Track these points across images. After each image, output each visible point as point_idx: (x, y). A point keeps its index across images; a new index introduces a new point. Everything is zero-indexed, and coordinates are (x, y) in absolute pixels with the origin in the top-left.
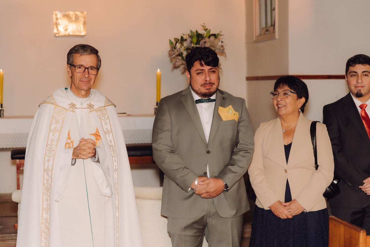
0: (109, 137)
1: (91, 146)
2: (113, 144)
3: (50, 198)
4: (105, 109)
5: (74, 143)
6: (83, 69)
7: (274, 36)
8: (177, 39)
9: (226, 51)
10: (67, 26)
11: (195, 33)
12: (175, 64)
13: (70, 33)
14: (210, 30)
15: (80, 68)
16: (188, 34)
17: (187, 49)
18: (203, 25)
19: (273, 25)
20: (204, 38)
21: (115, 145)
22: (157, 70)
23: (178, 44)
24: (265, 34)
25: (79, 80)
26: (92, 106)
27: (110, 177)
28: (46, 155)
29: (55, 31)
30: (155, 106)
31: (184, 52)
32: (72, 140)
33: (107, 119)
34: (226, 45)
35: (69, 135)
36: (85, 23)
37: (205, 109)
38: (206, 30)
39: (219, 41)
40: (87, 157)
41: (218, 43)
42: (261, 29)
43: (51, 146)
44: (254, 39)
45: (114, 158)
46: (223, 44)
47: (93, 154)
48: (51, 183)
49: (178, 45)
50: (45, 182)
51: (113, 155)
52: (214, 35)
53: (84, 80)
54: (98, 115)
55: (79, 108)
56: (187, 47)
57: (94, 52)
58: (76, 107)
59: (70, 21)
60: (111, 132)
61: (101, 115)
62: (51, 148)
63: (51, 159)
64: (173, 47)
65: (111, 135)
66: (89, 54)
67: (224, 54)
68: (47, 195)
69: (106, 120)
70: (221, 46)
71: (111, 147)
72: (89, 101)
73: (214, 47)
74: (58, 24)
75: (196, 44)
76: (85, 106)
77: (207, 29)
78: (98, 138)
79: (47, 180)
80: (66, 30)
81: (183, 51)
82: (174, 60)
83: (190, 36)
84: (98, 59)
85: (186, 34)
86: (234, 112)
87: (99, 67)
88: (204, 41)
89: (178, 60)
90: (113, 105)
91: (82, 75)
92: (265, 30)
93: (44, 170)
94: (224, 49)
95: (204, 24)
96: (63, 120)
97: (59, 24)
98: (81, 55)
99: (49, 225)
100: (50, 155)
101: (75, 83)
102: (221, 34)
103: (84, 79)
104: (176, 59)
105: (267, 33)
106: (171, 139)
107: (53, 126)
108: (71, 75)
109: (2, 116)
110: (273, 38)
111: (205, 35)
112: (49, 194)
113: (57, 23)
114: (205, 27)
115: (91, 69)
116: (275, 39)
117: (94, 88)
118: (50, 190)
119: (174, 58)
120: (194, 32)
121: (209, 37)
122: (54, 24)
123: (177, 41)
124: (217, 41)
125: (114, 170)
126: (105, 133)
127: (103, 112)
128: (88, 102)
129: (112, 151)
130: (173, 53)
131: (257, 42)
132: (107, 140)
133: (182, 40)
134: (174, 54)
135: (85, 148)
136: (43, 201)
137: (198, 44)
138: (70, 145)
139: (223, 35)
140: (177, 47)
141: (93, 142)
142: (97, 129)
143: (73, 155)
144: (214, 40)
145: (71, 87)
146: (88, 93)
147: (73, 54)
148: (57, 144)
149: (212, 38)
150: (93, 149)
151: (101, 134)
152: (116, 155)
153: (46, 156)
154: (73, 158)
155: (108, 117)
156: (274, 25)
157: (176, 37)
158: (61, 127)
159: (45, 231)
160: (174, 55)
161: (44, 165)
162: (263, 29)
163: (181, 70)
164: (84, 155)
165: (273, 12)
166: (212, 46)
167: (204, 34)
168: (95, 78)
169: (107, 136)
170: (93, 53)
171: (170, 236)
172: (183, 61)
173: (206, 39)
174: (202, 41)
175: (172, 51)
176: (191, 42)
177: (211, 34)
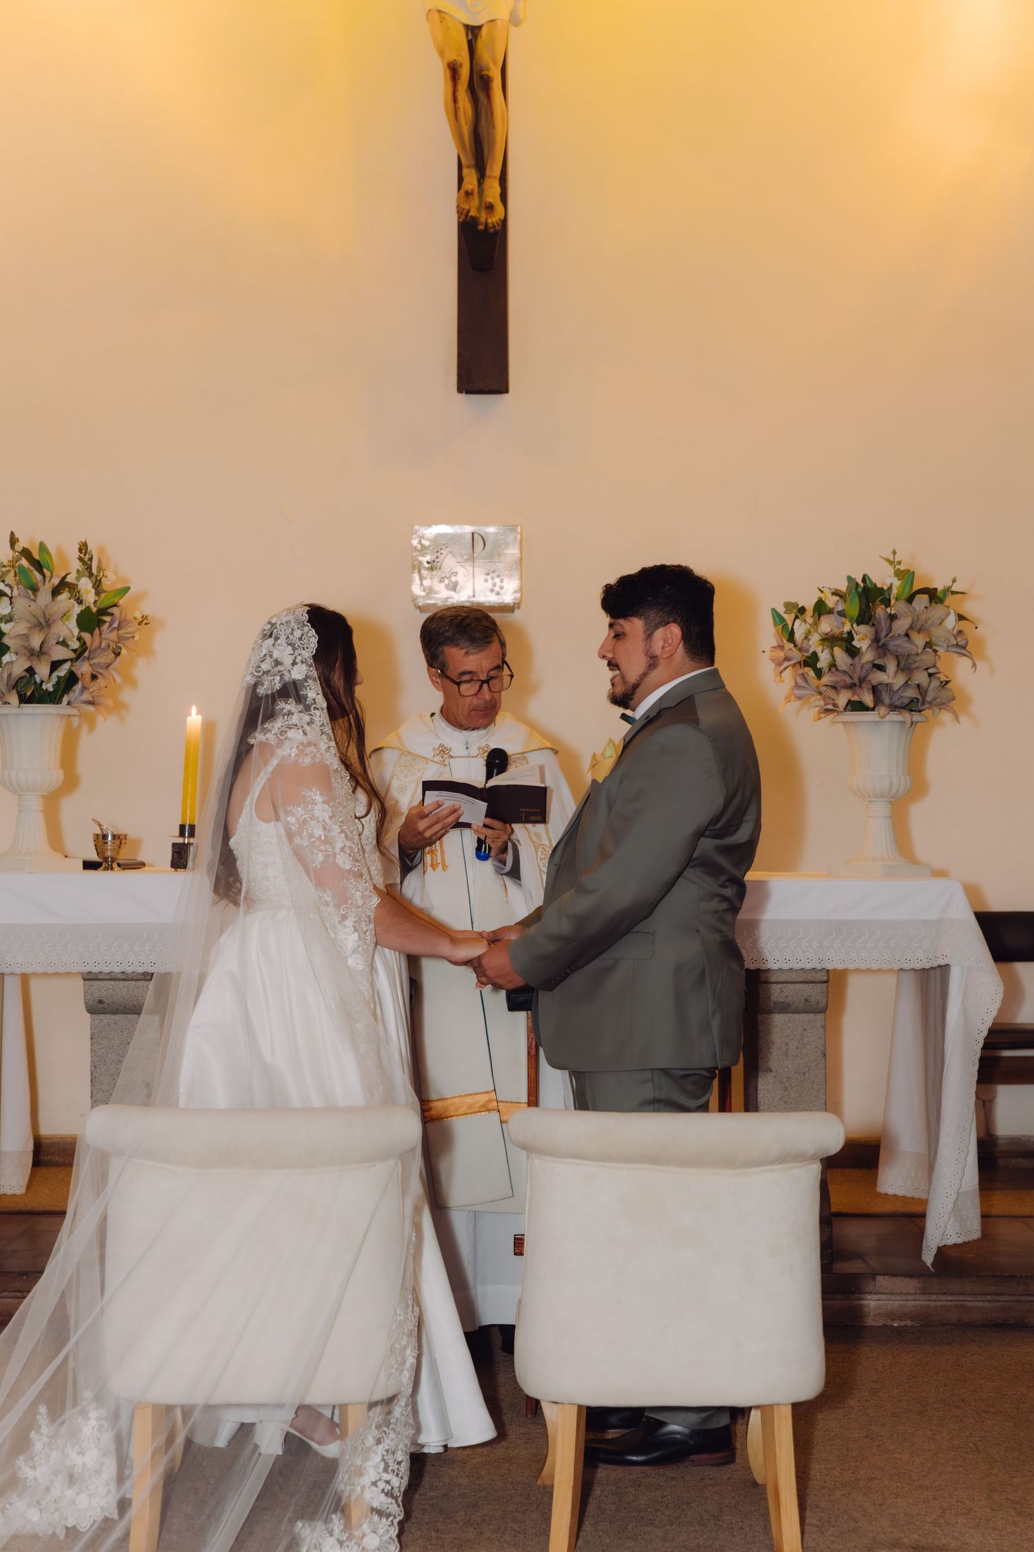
2: (545, 841)
4: (525, 759)
6: (478, 684)
8: (800, 605)
9: (973, 648)
11: (861, 583)
14: (915, 575)
16: (840, 588)
18: (890, 558)
20: (891, 602)
23: (798, 624)
31: (823, 650)
34: (976, 627)
38: (899, 574)
39: (949, 614)
41: (945, 619)
46: (962, 622)
49: (801, 629)
52: (931, 593)
55: (459, 757)
58: (451, 752)
64: (784, 636)
67: (968, 660)
70: (955, 630)
71: (540, 849)
72: (484, 740)
73: (928, 633)
75: (860, 623)
77: (906, 571)
81: (819, 650)
83: (843, 593)
85: (833, 590)
88: (891, 611)
89: (799, 680)
90: (547, 748)
95: (894, 553)
96: (417, 785)
98: (467, 653)
102: (955, 587)
111: (895, 591)
114: (899, 563)
119: (787, 672)
120: (857, 581)
121: (910, 600)
123: (800, 613)
124: (938, 610)
127: (518, 765)
128: (482, 743)
129: (542, 859)
130: (783, 653)
133: (820, 611)
137: (866, 624)
139: (962, 593)
140: (795, 634)
144: (929, 607)
145: (442, 711)
149: (922, 601)
157: (797, 602)
158: (411, 802)
160: (786, 663)
166: (921, 630)
167: (890, 588)
172: (818, 681)
173: (897, 607)
174: (880, 612)
175: (781, 647)
176: (842, 614)
177: (915, 588)
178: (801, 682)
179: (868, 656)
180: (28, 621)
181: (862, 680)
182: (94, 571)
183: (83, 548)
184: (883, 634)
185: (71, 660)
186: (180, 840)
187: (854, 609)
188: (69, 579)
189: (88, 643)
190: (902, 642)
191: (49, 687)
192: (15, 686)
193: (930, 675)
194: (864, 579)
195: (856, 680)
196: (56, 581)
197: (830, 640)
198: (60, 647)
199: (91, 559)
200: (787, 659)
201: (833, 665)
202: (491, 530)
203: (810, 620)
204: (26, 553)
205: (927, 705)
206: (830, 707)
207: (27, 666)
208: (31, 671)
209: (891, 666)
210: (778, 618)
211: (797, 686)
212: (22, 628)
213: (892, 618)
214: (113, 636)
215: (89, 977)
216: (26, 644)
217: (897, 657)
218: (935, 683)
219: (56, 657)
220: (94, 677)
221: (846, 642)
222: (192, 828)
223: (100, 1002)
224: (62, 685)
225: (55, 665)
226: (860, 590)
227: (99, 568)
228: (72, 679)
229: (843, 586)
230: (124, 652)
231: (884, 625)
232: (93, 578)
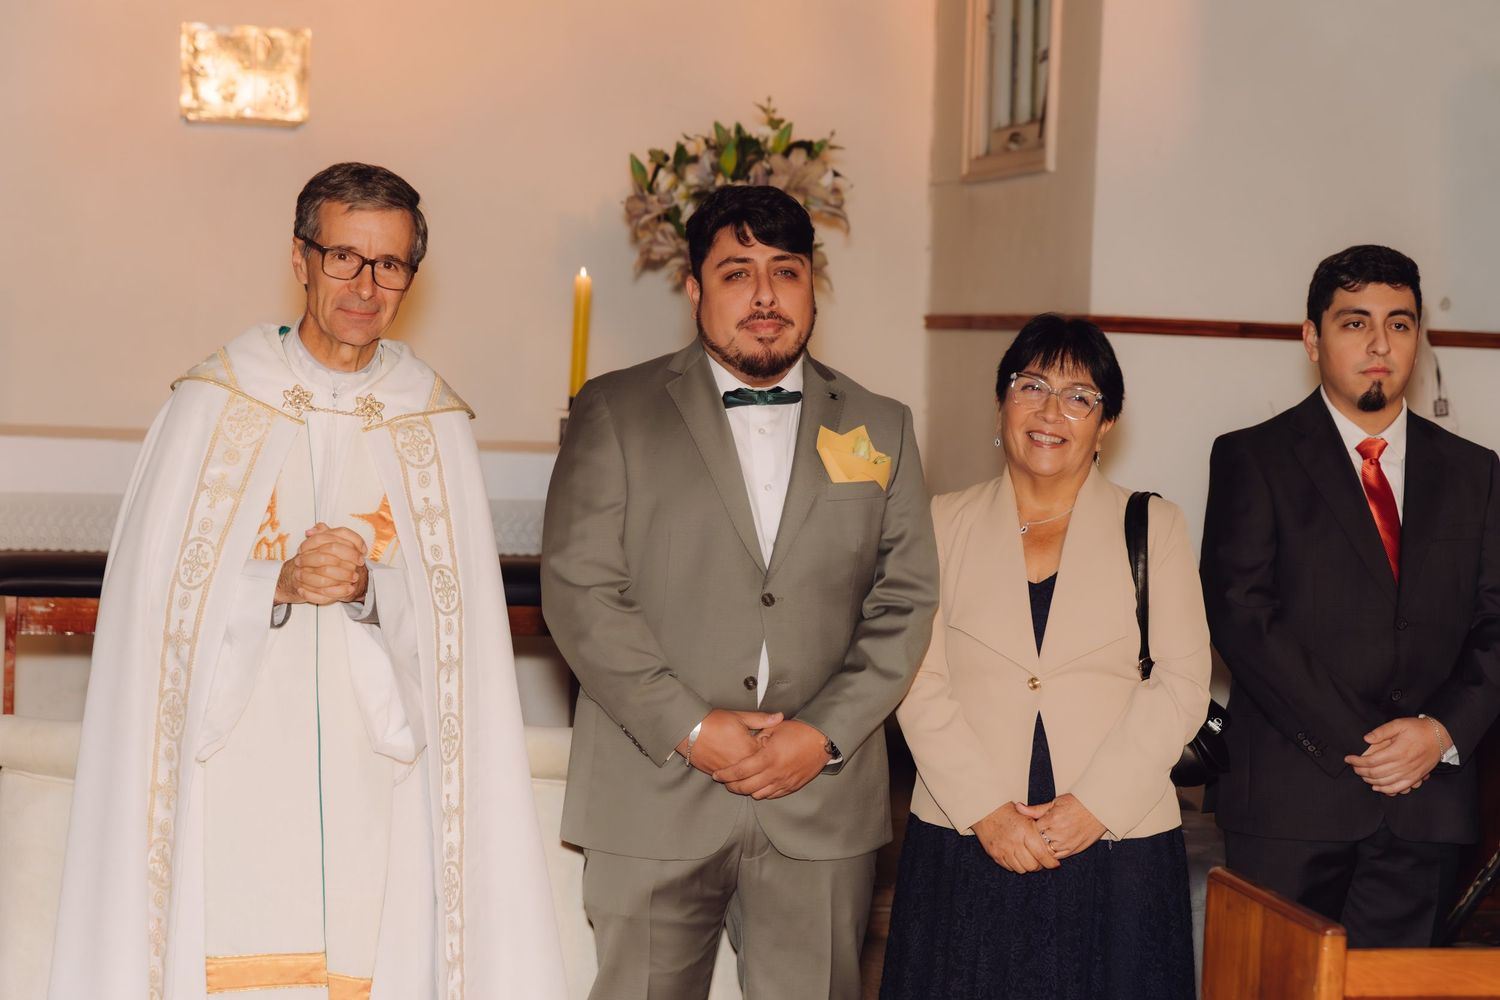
0: (433, 533)
1: (345, 554)
2: (446, 560)
3: (179, 749)
4: (427, 424)
5: (288, 543)
6: (356, 263)
7: (1042, 161)
8: (661, 152)
9: (849, 209)
10: (233, 83)
11: (733, 134)
12: (649, 251)
13: (243, 111)
14: (790, 126)
15: (344, 259)
16: (706, 136)
17: (698, 195)
18: (765, 105)
19: (1039, 119)
20: (766, 156)
21: (455, 566)
22: (578, 272)
23: (662, 173)
24: (1007, 150)
25: (335, 306)
26: (377, 409)
27: (420, 685)
28: (179, 580)
29: (186, 99)
30: (564, 410)
31: (686, 204)
32: (281, 530)
33: (429, 464)
34: (852, 186)
35: (271, 509)
36: (303, 76)
37: (761, 431)
38: (775, 124)
39: (826, 171)
40: (329, 599)
41: (820, 177)
42: (993, 131)
43: (199, 546)
44: (965, 169)
45: (442, 618)
46: (838, 180)
47: (352, 589)
48: (187, 691)
49: (665, 179)
50: (168, 685)
51: (442, 607)
52: (808, 147)
53: (356, 309)
54: (395, 445)
55: (323, 410)
56: (697, 186)
57: (402, 196)
58: (311, 403)
59: (247, 63)
60: (441, 515)
61: (408, 448)
62: (197, 557)
63: (196, 595)
64: (645, 186)
65: (441, 526)
66: (382, 208)
67: (842, 222)
68: (172, 735)
69: (424, 467)
70: (830, 189)
71: (436, 574)
72: (365, 387)
73: (804, 191)
74: (198, 74)
75: (734, 178)
76: (348, 402)
77: (781, 121)
78: (387, 531)
79: (175, 679)
80: (229, 98)
81: (681, 203)
82: (646, 237)
83: (712, 143)
84: (417, 225)
85: (697, 136)
86: (876, 454)
87: (416, 258)
88: (767, 166)
89: (660, 238)
90: (462, 409)
91: (349, 286)
92: (1007, 134)
93: (168, 638)
94: (842, 202)
95: (769, 100)
96: (257, 452)
97: (201, 72)
98: (351, 208)
99: (172, 850)
100: (190, 581)
101: (320, 314)
102: (833, 142)
103: (355, 305)
104: (653, 233)
105: (1013, 146)
106: (622, 540)
107: (214, 471)
108: (305, 282)
110: (1036, 167)
111: (770, 144)
112: (177, 732)
113: (196, 67)
114: (774, 111)
115: (385, 266)
116: (1044, 171)
117: (390, 338)
118: (180, 716)
119: (645, 227)
120: (729, 131)
121: (787, 153)
122: (183, 73)
123: (662, 161)
124: (815, 168)
125: (441, 665)
126: (417, 519)
127: (416, 433)
128: (362, 391)
129: (438, 590)
130: (641, 206)
131: (975, 178)
132: (421, 545)
133: (682, 159)
134: (647, 212)
135: (322, 560)
136: (155, 755)
137: (741, 178)
138: (272, 549)
139: (841, 148)
140: (658, 185)
141: (358, 543)
142: (385, 499)
143: (278, 586)
144: (806, 164)
145: (301, 328)
146: (365, 353)
147: (318, 203)
148: (222, 541)
149: (798, 157)
150: (354, 567)
151: (396, 517)
152: (453, 605)
153: (177, 585)
154: (280, 600)
155: (436, 457)
156: (1043, 120)
157: (658, 147)
158: (246, 478)
159: (160, 872)
160: (646, 218)
161: (168, 620)
162: (999, 130)
163: (669, 276)
164: (317, 590)
165: (1042, 68)
166: (797, 190)
167: (766, 141)
168: (401, 299)
169: (424, 528)
170: (396, 204)
171: (591, 924)
172: (680, 240)
173: (773, 161)
175: (641, 198)
177: (792, 140)
187: (728, 164)
194: (736, 129)
200: (644, 212)
203: (673, 171)
210: (639, 168)
211: (655, 242)
213: (769, 173)
226: (732, 140)
229: (711, 135)
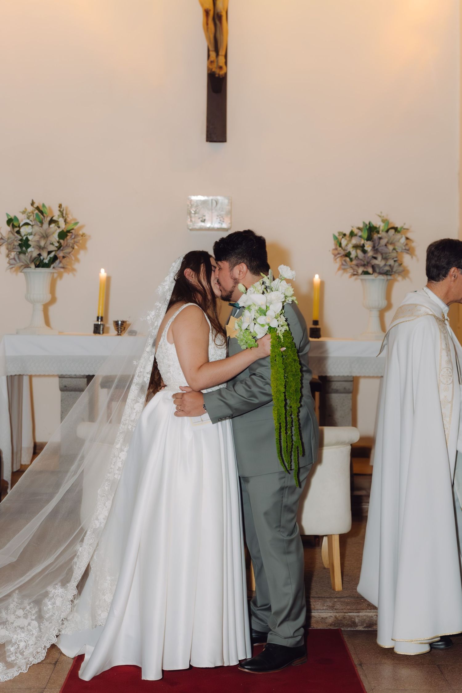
8: (344, 233)
14: (390, 221)
18: (380, 214)
20: (380, 232)
23: (344, 240)
28: (441, 382)
31: (353, 251)
38: (383, 221)
39: (403, 237)
41: (401, 239)
43: (447, 370)
46: (408, 241)
49: (344, 242)
52: (396, 229)
56: (356, 243)
62: (447, 373)
63: (451, 386)
64: (338, 244)
70: (404, 244)
73: (394, 244)
75: (367, 240)
77: (386, 220)
81: (351, 250)
83: (361, 228)
85: (357, 227)
95: (381, 213)
96: (447, 335)
100: (447, 382)
102: (405, 227)
104: (341, 261)
109: (101, 332)
111: (381, 228)
114: (383, 217)
120: (367, 224)
121: (387, 231)
123: (344, 236)
124: (398, 236)
130: (336, 252)
133: (352, 235)
137: (370, 240)
140: (342, 244)
144: (395, 234)
149: (392, 232)
153: (441, 384)
157: (341, 231)
166: (391, 243)
167: (379, 227)
172: (351, 263)
173: (382, 234)
174: (376, 236)
175: (336, 249)
176: (361, 237)
177: (390, 226)
178: (344, 263)
179: (370, 254)
180: (39, 235)
181: (368, 263)
182: (64, 215)
183: (60, 206)
184: (376, 245)
185: (55, 251)
186: (97, 323)
187: (365, 235)
188: (54, 218)
189: (62, 244)
190: (384, 248)
191: (46, 261)
192: (33, 261)
193: (395, 261)
194: (369, 223)
195: (366, 263)
196: (49, 219)
197: (356, 247)
198: (51, 246)
199: (63, 210)
200: (339, 254)
201: (357, 257)
202: (219, 198)
203: (348, 239)
204: (38, 208)
205: (393, 273)
206: (355, 273)
207: (38, 253)
208: (40, 255)
209: (380, 258)
210: (335, 238)
211: (343, 264)
212: (37, 238)
213: (380, 238)
214: (72, 241)
215: (61, 377)
216: (38, 244)
217: (382, 254)
218: (397, 264)
219: (50, 249)
220: (64, 257)
221: (362, 248)
222: (102, 318)
223: (65, 386)
224: (52, 260)
225: (49, 253)
226: (368, 227)
227: (66, 214)
228: (55, 258)
229: (361, 226)
230: (76, 247)
231: (377, 241)
232: (64, 218)
